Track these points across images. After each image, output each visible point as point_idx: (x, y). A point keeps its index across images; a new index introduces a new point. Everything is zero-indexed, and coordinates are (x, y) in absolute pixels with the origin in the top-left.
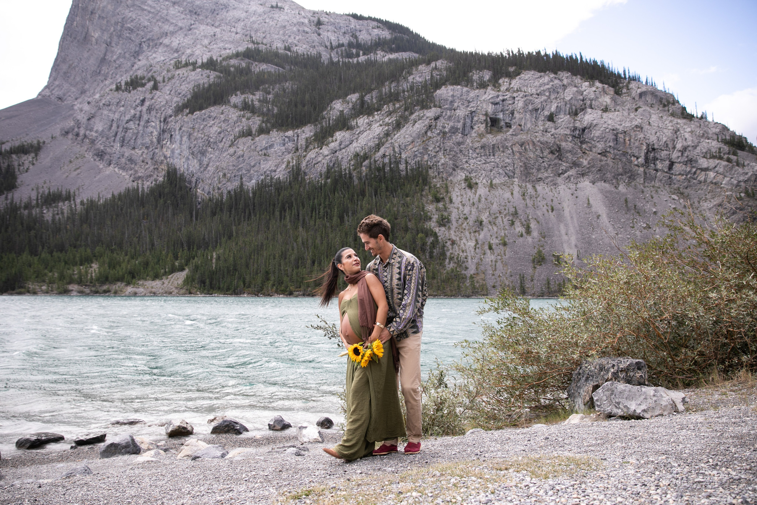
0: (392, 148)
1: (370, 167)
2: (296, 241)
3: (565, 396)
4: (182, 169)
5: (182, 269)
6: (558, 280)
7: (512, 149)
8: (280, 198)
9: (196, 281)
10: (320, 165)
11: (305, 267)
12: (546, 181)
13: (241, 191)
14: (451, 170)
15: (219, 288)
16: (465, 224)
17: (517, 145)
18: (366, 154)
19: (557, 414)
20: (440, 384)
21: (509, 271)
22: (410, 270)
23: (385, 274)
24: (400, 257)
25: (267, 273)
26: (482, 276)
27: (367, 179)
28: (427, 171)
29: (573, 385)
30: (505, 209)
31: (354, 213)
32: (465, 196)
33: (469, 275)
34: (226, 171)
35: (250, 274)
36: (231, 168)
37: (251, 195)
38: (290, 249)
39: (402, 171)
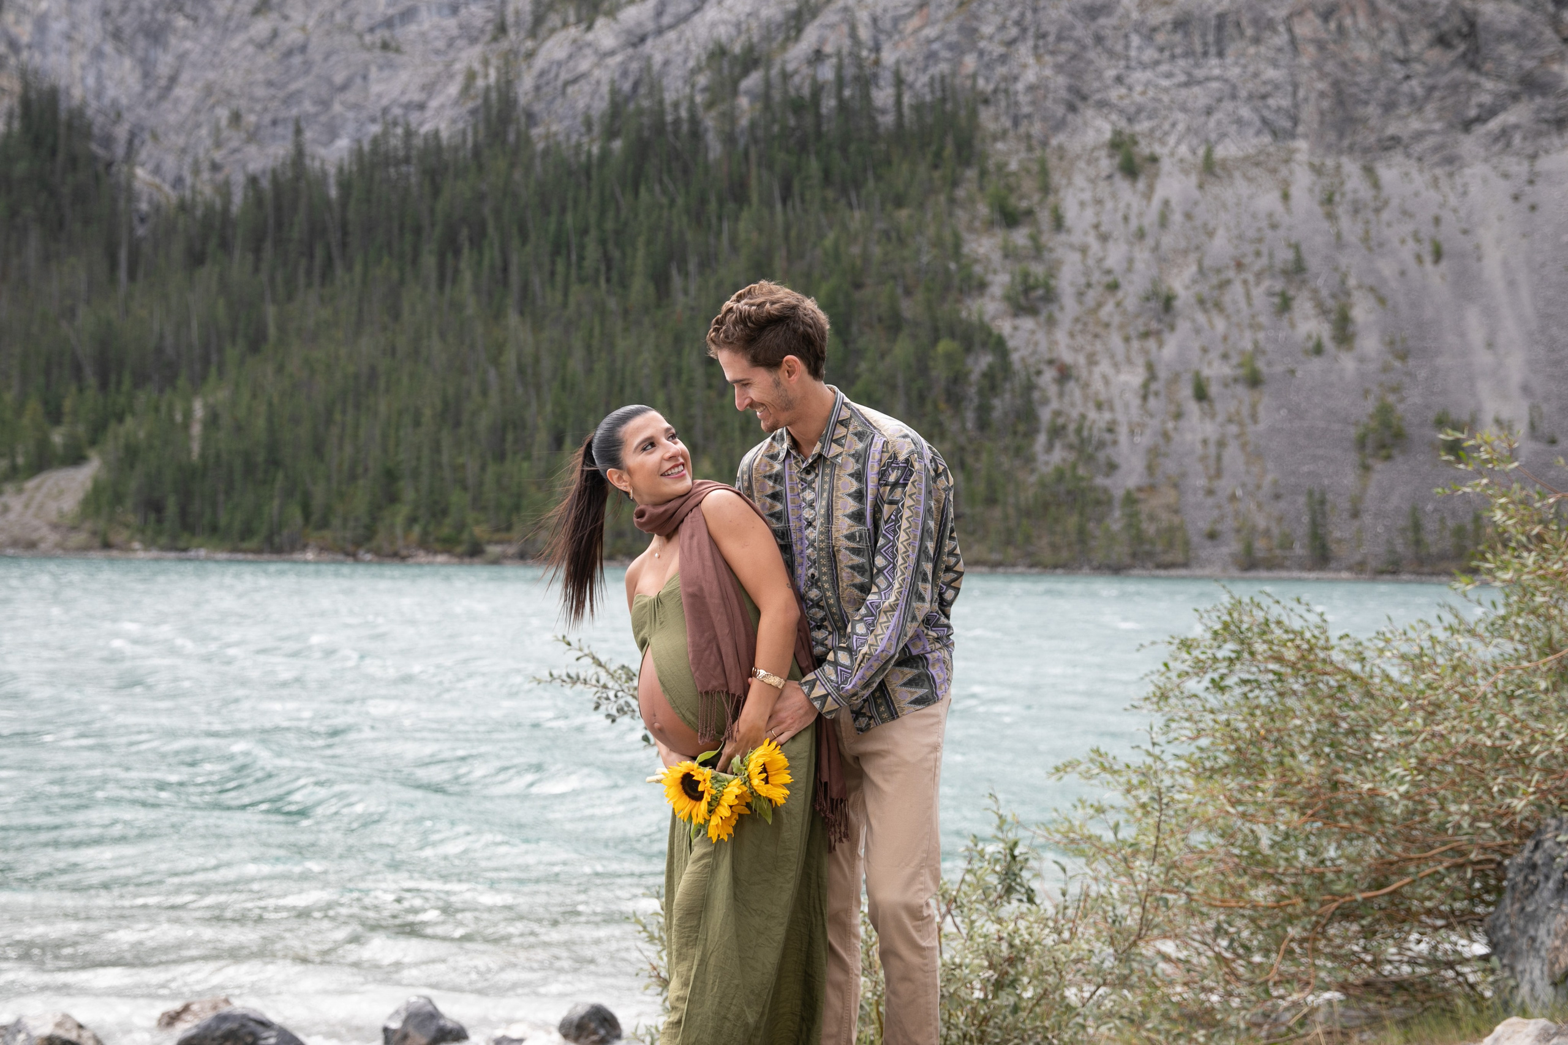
0: (845, 29)
1: (765, 97)
2: (495, 361)
3: (1480, 948)
4: (77, 93)
5: (75, 458)
6: (1454, 513)
7: (1290, 30)
8: (441, 205)
9: (129, 503)
10: (585, 86)
11: (528, 457)
12: (1418, 148)
13: (297, 178)
14: (1060, 111)
15: (214, 529)
16: (1109, 307)
17: (1310, 15)
18: (750, 49)
19: (1449, 1013)
20: (1009, 890)
21: (1269, 478)
22: (895, 485)
23: (809, 495)
24: (860, 436)
25: (391, 476)
26: (1169, 496)
27: (755, 141)
28: (973, 114)
29: (1510, 907)
30: (1258, 254)
31: (707, 262)
32: (1109, 205)
33: (1119, 493)
34: (242, 104)
35: (328, 478)
36: (260, 92)
37: (333, 193)
38: (475, 390)
39: (883, 112)
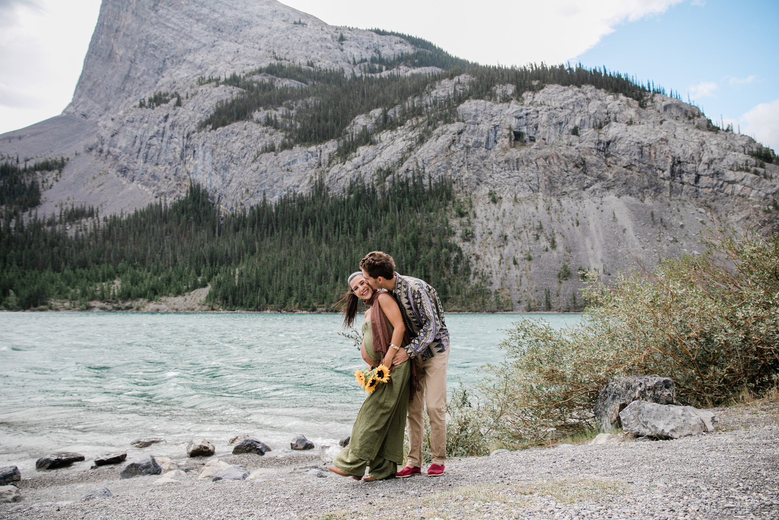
0: (415, 163)
1: (393, 182)
2: (319, 257)
3: (592, 415)
4: (205, 185)
5: (204, 285)
7: (536, 163)
8: (303, 213)
9: (219, 298)
10: (343, 180)
11: (328, 283)
12: (571, 195)
13: (264, 207)
14: (475, 185)
15: (242, 305)
16: (490, 239)
17: (541, 159)
18: (389, 169)
19: (584, 433)
20: (464, 403)
21: (535, 286)
24: (405, 286)
25: (290, 289)
26: (508, 291)
27: (391, 194)
28: (451, 186)
29: (600, 403)
30: (530, 224)
31: (378, 228)
32: (489, 211)
33: (493, 291)
34: (249, 187)
35: (273, 290)
36: (254, 183)
37: (274, 211)
38: (313, 265)
39: (426, 186)
